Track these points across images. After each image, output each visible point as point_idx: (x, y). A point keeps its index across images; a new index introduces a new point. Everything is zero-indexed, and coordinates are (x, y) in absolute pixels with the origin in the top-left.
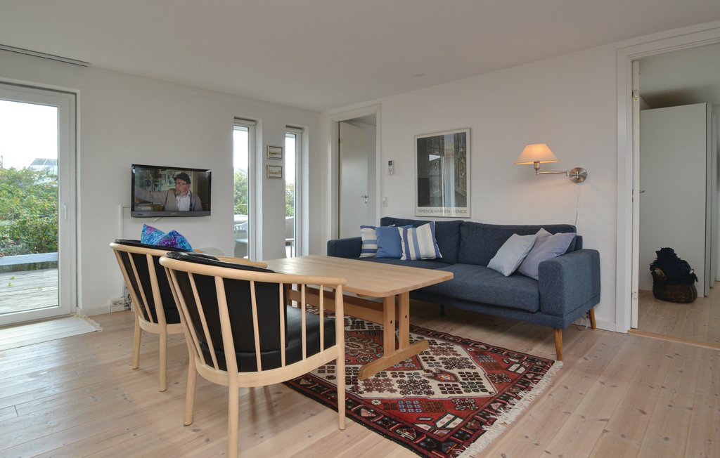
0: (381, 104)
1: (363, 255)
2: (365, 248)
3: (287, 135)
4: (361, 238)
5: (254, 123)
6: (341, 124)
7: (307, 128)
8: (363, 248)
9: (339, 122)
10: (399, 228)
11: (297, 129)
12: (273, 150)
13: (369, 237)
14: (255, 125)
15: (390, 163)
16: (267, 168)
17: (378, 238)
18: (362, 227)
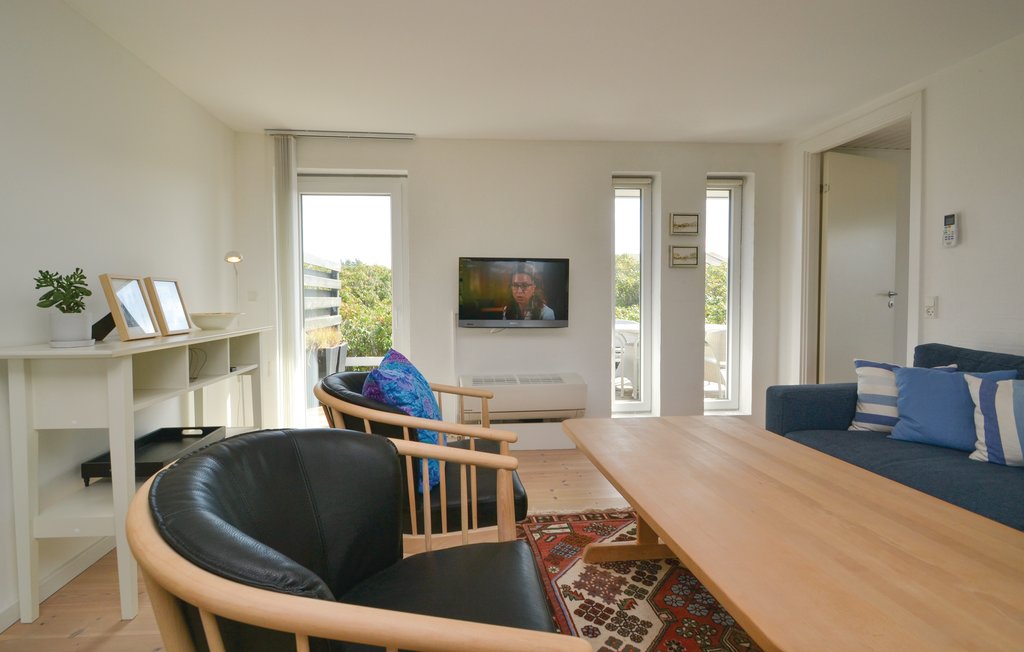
0: (924, 92)
1: (858, 426)
2: (864, 411)
3: (709, 193)
4: (854, 387)
5: (649, 181)
6: (828, 158)
7: (751, 176)
8: (858, 410)
9: (822, 154)
10: (968, 377)
11: (735, 182)
12: (679, 221)
13: (876, 388)
14: (652, 183)
15: (949, 220)
16: (670, 252)
17: (900, 394)
18: (861, 364)
